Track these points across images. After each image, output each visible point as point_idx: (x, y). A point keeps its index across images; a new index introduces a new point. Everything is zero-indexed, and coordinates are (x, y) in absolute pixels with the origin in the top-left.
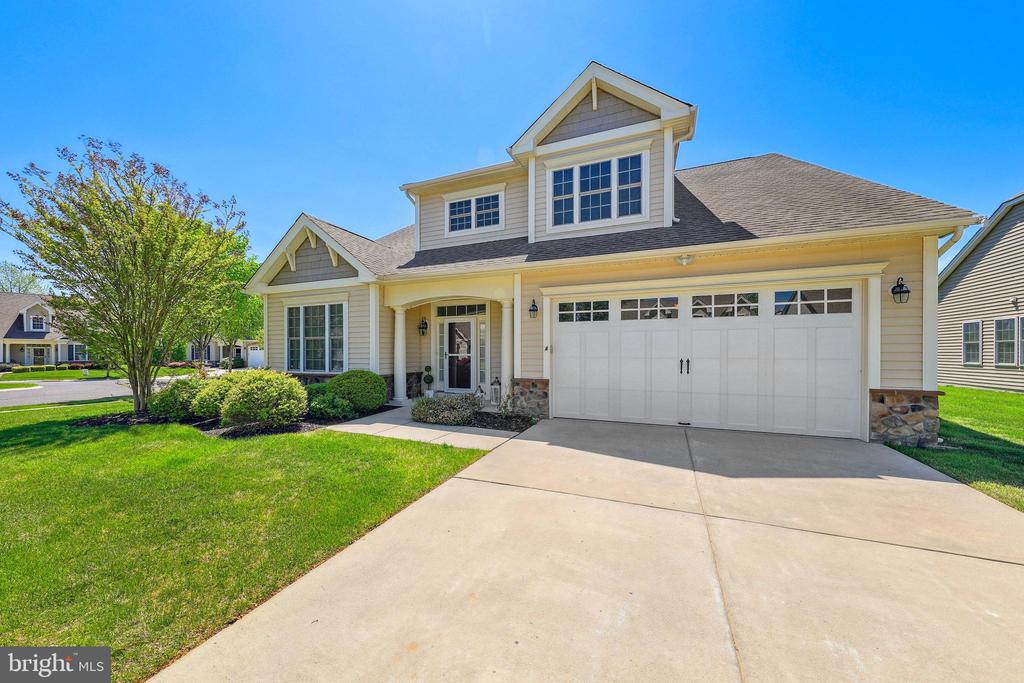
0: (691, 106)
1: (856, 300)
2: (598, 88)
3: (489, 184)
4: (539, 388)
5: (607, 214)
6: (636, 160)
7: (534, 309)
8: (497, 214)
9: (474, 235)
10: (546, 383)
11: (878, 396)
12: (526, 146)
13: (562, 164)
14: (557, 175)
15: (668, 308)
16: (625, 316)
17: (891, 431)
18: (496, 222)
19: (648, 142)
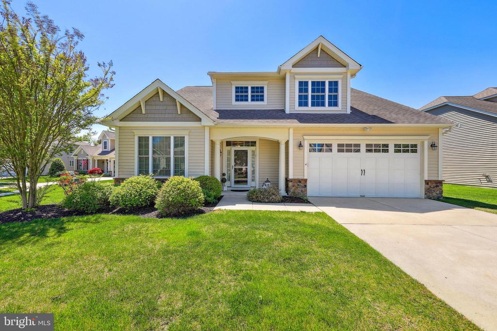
0: (361, 65)
1: (419, 148)
2: (321, 49)
3: (259, 80)
4: (303, 183)
5: (323, 105)
6: (336, 83)
7: (300, 145)
8: (263, 96)
9: (250, 105)
10: (306, 180)
11: (427, 182)
12: (288, 67)
13: (304, 78)
14: (301, 83)
15: (356, 148)
16: (339, 151)
17: (430, 194)
18: (262, 100)
19: (342, 76)
